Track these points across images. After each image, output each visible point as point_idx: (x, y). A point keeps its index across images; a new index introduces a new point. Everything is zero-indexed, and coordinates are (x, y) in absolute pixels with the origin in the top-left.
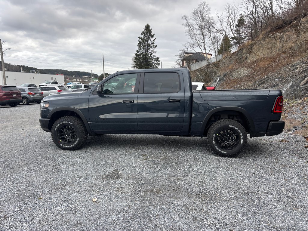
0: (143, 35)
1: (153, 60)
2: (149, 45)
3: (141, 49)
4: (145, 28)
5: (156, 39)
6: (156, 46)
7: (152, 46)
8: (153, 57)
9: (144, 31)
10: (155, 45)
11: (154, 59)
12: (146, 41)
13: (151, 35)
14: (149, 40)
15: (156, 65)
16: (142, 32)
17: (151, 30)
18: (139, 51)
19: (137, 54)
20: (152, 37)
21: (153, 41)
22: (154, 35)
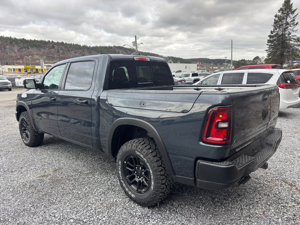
0: (281, 12)
1: (291, 40)
2: (287, 24)
3: (276, 29)
4: (284, 3)
5: (297, 14)
6: (297, 24)
7: (291, 24)
8: (292, 37)
9: (282, 7)
10: (296, 22)
11: (293, 40)
12: (284, 19)
13: (291, 11)
14: (288, 18)
15: (296, 47)
16: (279, 9)
17: (292, 4)
18: (273, 32)
19: (271, 35)
20: (293, 12)
21: (294, 17)
22: (296, 10)
